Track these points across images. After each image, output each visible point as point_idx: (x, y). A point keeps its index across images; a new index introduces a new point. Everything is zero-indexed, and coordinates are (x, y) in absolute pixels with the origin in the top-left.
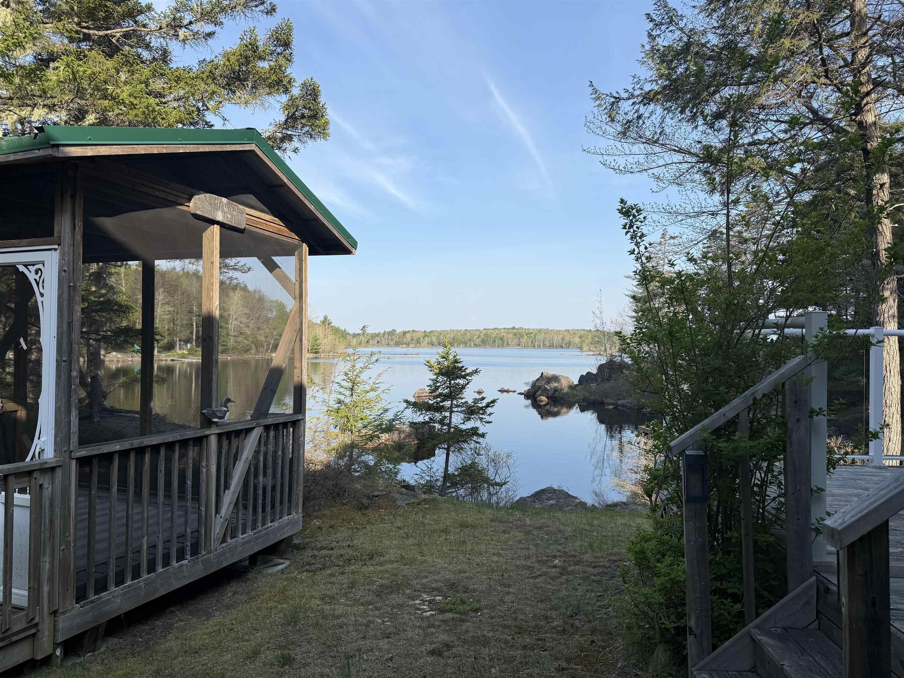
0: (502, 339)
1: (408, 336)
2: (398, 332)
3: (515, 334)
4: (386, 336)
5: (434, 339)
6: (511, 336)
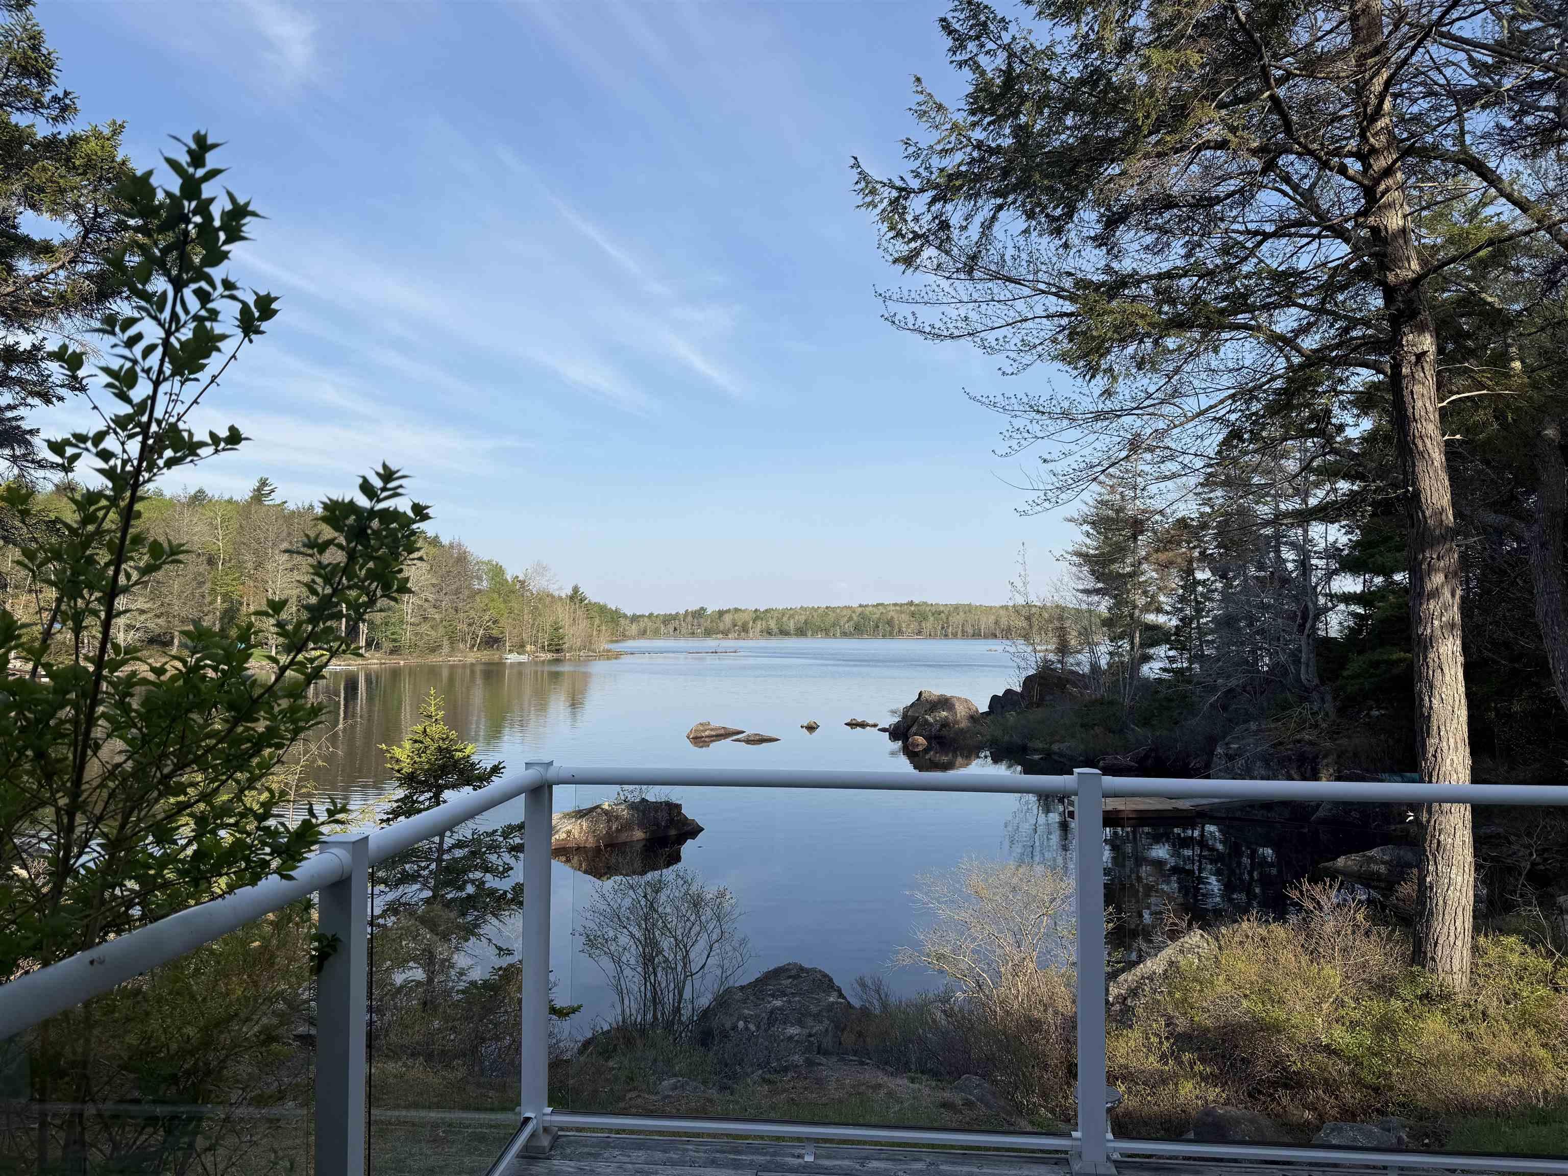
0: (890, 623)
2: (709, 612)
3: (913, 615)
4: (690, 618)
5: (773, 624)
6: (905, 617)
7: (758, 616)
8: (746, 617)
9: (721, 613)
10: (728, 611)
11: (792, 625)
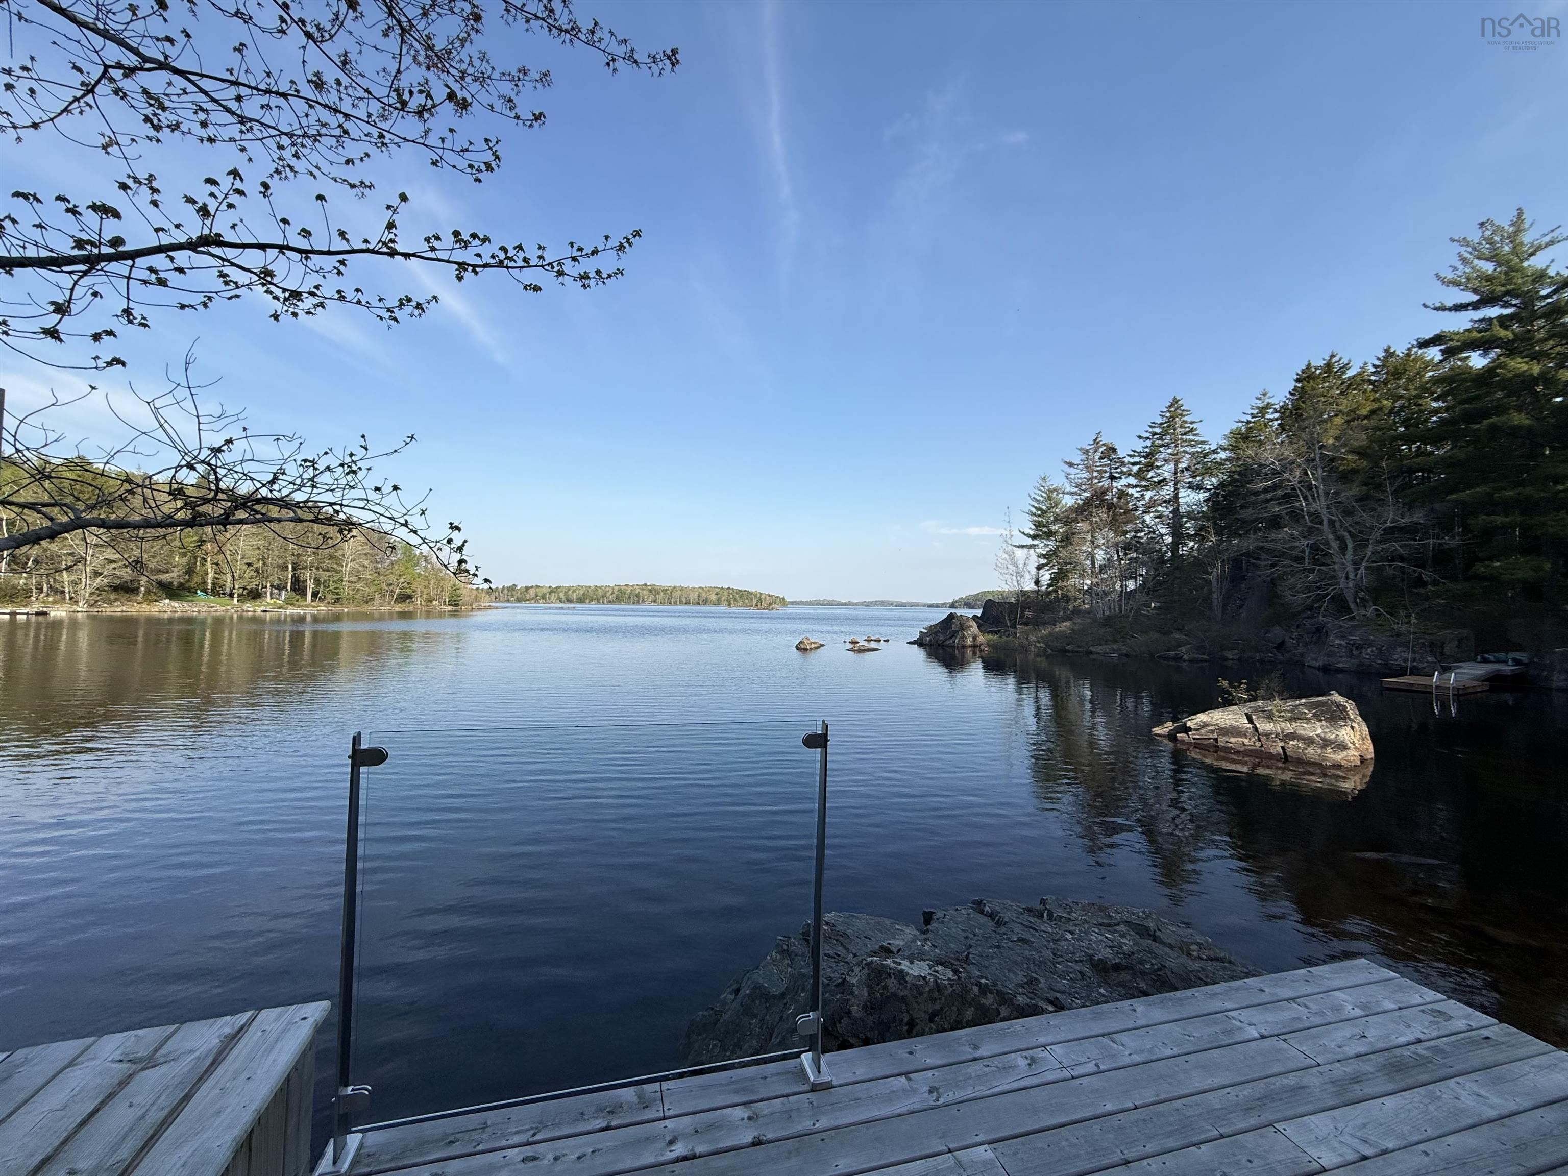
0: (637, 596)
1: (532, 592)
2: (519, 587)
3: (650, 591)
4: (506, 591)
5: (562, 595)
6: (646, 592)
7: (552, 591)
8: (544, 591)
9: (527, 588)
10: (532, 587)
11: (575, 596)
